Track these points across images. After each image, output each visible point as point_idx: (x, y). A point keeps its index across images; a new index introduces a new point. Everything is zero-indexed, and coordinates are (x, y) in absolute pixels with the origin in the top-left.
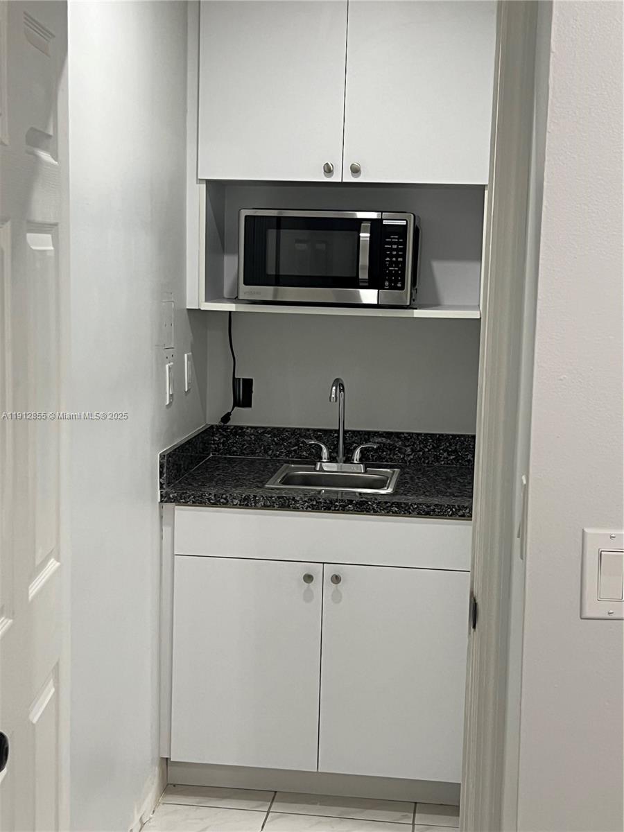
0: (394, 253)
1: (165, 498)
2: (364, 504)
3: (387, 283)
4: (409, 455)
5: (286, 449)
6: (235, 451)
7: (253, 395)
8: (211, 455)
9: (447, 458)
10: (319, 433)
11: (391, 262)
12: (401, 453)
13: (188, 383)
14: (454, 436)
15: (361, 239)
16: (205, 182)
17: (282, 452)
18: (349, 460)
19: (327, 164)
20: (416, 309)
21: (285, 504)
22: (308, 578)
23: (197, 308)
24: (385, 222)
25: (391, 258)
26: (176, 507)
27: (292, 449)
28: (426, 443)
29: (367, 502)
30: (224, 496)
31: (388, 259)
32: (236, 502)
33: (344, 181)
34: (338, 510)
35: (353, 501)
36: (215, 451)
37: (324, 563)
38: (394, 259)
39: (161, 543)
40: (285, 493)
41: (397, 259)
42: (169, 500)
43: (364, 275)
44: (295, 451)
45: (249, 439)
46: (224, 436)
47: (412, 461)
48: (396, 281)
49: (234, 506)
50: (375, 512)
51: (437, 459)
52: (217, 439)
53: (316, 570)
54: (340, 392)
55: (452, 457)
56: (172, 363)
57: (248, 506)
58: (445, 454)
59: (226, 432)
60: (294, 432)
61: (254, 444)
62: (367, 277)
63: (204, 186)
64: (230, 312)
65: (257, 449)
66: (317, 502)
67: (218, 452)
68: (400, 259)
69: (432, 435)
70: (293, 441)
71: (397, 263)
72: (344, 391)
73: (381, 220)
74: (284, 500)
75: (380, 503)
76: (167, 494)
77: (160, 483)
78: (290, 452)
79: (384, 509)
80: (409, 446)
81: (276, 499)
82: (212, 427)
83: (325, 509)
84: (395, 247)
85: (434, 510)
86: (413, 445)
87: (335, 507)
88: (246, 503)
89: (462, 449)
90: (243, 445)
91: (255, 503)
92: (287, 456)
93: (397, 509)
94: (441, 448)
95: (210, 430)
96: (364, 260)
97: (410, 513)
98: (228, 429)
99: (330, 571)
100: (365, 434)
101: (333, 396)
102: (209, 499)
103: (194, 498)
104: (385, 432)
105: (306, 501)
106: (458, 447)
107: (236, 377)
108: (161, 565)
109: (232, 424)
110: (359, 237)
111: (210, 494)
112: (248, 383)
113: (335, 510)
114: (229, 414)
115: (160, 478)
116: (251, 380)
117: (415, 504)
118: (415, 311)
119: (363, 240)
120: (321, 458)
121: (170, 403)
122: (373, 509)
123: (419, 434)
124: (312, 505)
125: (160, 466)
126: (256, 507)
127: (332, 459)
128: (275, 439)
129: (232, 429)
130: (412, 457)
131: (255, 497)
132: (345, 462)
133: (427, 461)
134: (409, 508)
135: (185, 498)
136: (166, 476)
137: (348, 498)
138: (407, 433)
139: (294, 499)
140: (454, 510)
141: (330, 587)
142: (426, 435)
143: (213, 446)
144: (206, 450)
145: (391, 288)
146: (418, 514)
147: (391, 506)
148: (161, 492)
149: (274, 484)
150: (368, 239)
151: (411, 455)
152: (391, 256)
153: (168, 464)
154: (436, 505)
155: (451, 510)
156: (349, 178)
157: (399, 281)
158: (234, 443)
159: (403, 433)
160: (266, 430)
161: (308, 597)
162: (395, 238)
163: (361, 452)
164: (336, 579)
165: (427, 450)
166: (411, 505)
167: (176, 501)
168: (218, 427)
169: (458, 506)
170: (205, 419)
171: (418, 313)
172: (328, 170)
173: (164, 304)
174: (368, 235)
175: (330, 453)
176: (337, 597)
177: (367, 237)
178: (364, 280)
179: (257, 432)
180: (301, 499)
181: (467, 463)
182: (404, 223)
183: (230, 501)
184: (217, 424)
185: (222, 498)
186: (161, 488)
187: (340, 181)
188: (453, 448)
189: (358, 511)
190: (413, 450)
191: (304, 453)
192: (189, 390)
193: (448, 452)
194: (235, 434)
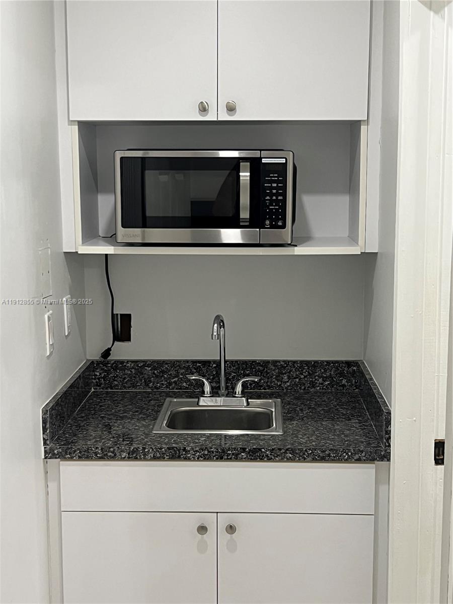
0: (274, 191)
1: (50, 454)
2: (257, 452)
3: (268, 222)
4: (286, 382)
5: (166, 381)
6: (117, 385)
7: (132, 329)
8: (93, 390)
9: (322, 384)
10: (198, 365)
11: (271, 200)
12: (278, 380)
13: (68, 327)
14: (328, 362)
15: (241, 178)
16: (77, 124)
17: (163, 384)
18: (231, 393)
19: (202, 102)
20: (296, 246)
21: (176, 454)
22: (202, 529)
23: (75, 251)
24: (264, 161)
25: (271, 197)
26: (61, 462)
27: (173, 381)
28: (302, 371)
29: (260, 450)
30: (112, 449)
31: (268, 198)
32: (124, 455)
33: (219, 119)
34: (231, 458)
35: (246, 448)
36: (97, 385)
37: (217, 513)
38: (274, 198)
39: (47, 499)
40: (175, 442)
41: (277, 198)
42: (54, 456)
43: (245, 214)
44: (175, 382)
45: (129, 372)
46: (105, 371)
47: (290, 388)
48: (278, 220)
49: (123, 459)
50: (270, 460)
51: (313, 385)
52: (98, 374)
53: (210, 520)
54: (220, 328)
55: (327, 383)
56: (51, 312)
57: (137, 458)
58: (321, 380)
59: (106, 367)
60: (175, 364)
61: (134, 377)
62: (248, 216)
63: (76, 128)
64: (106, 255)
65: (137, 382)
66: (209, 452)
67: (99, 386)
68: (280, 198)
69: (307, 363)
70: (173, 372)
71: (277, 201)
72: (224, 327)
73: (261, 158)
74: (175, 451)
75: (273, 449)
76: (52, 450)
77: (44, 439)
78: (170, 384)
79: (278, 455)
80: (285, 373)
81: (166, 450)
82: (93, 362)
83: (217, 459)
84: (275, 185)
85: (329, 455)
86: (289, 372)
87: (228, 456)
88: (135, 455)
89: (336, 375)
90: (125, 378)
91: (145, 455)
92: (167, 387)
93: (291, 456)
94: (316, 374)
95: (92, 366)
96: (245, 199)
97: (305, 459)
98: (108, 364)
99: (224, 521)
100: (243, 364)
101: (215, 334)
102: (96, 454)
103: (80, 452)
104: (261, 361)
105: (196, 451)
106: (332, 373)
107: (114, 313)
108: (48, 521)
109: (112, 359)
110: (239, 176)
111: (97, 448)
112: (127, 318)
113: (228, 459)
114: (109, 349)
115: (43, 434)
116: (129, 316)
117: (310, 450)
118: (296, 248)
119: (242, 180)
120: (203, 392)
121: (51, 353)
122: (267, 456)
123: (294, 362)
124: (204, 455)
125: (43, 421)
126: (145, 459)
127: (215, 393)
128: (156, 372)
129: (113, 364)
130: (288, 384)
131: (144, 449)
132: (227, 396)
133: (303, 387)
134: (304, 454)
135: (70, 453)
136: (50, 432)
137: (240, 445)
138: (284, 361)
139: (184, 449)
140: (350, 454)
141: (225, 537)
142: (302, 362)
143: (94, 381)
144: (88, 385)
145: (272, 227)
146: (313, 459)
147: (285, 453)
148: (45, 448)
149: (161, 429)
150: (249, 178)
151: (288, 382)
152: (271, 195)
153: (51, 418)
154: (331, 450)
155: (347, 454)
156: (224, 117)
157: (280, 219)
158: (115, 377)
159: (279, 361)
160: (145, 363)
161: (202, 548)
162: (274, 176)
163: (242, 385)
164: (231, 529)
165: (302, 376)
166: (306, 450)
167: (62, 456)
168: (98, 363)
169: (354, 450)
170: (85, 354)
171: (299, 251)
172: (203, 109)
173: (40, 252)
174: (248, 174)
175: (212, 388)
176: (232, 547)
177: (246, 176)
178: (245, 220)
179: (138, 365)
180: (193, 449)
181: (341, 388)
182: (283, 161)
183: (118, 454)
184: (98, 359)
185: (109, 452)
186: (45, 444)
187: (216, 120)
188: (328, 374)
189: (251, 459)
190: (289, 378)
191: (184, 384)
192: (69, 333)
193: (323, 377)
194: (115, 369)
